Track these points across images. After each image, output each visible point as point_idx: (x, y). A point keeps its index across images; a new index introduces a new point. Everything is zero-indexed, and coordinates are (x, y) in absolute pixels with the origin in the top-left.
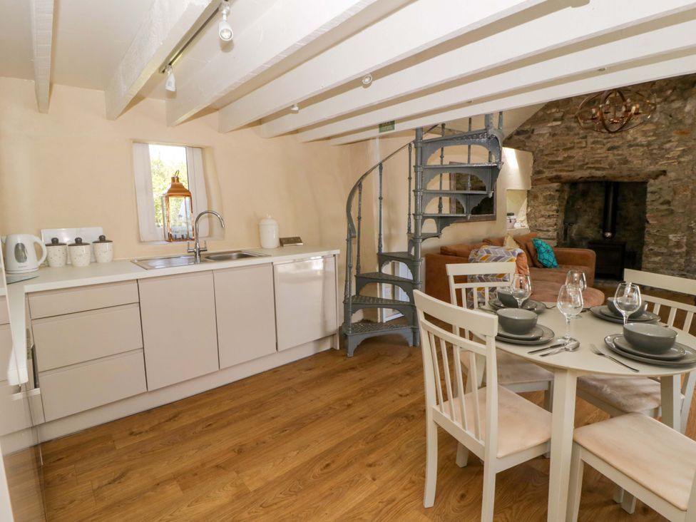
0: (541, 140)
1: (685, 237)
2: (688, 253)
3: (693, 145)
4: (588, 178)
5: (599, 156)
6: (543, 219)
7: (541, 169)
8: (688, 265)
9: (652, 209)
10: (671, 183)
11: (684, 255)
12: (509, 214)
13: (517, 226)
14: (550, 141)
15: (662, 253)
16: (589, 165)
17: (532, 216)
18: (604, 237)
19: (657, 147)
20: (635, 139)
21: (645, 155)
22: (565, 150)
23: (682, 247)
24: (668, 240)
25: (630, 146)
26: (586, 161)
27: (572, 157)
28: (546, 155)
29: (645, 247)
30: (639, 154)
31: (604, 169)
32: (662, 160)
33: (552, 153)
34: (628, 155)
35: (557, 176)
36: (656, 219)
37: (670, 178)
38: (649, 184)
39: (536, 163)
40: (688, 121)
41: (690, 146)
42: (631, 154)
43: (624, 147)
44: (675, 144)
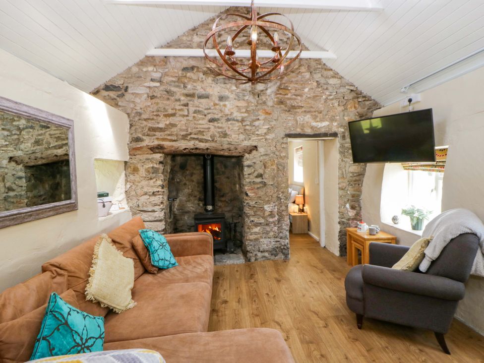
0: (137, 100)
2: (279, 221)
3: (274, 125)
4: (193, 149)
5: (201, 126)
6: (147, 197)
7: (140, 135)
8: (281, 232)
9: (250, 182)
10: (262, 158)
11: (277, 223)
14: (149, 104)
15: (261, 223)
16: (193, 136)
17: (133, 193)
18: (206, 210)
19: (249, 124)
20: (232, 113)
21: (240, 130)
22: (166, 116)
23: (275, 217)
24: (263, 210)
25: (228, 120)
26: (190, 131)
27: (173, 125)
28: (145, 120)
29: (247, 219)
30: (236, 128)
31: (207, 141)
32: (253, 136)
33: (151, 118)
34: (226, 129)
35: (159, 145)
36: (253, 191)
37: (261, 153)
38: (245, 157)
39: (133, 128)
40: (270, 103)
41: (273, 126)
42: (229, 128)
43: (223, 120)
44: (262, 122)
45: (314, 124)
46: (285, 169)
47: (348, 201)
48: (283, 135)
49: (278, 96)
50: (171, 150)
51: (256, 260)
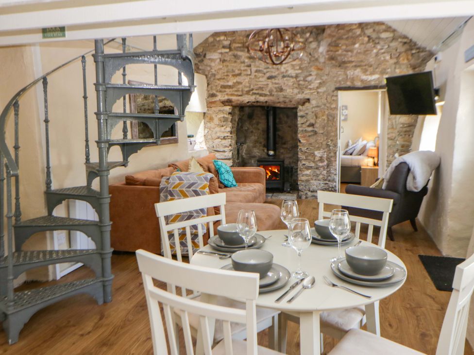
0: (213, 64)
1: (325, 153)
2: (328, 166)
3: (326, 79)
4: (254, 102)
5: (261, 83)
6: (219, 140)
7: (214, 92)
8: (329, 176)
9: (302, 131)
10: (313, 109)
11: (326, 167)
12: (189, 137)
13: (197, 147)
14: (221, 67)
15: (311, 167)
16: (254, 91)
17: (209, 137)
18: (268, 155)
19: (302, 79)
20: (287, 71)
21: (295, 85)
22: (233, 76)
23: (324, 161)
24: (314, 156)
25: (284, 77)
26: (252, 87)
27: (239, 83)
28: (218, 79)
29: (299, 162)
30: (290, 84)
31: (265, 95)
32: (306, 90)
33: (223, 78)
34: (282, 84)
35: (228, 99)
36: (305, 138)
37: (313, 105)
38: (298, 109)
39: (210, 86)
40: (322, 60)
41: (324, 80)
42: (284, 84)
43: (280, 77)
44: (314, 77)
45: (364, 77)
46: (335, 119)
47: (398, 150)
48: (333, 88)
49: (329, 53)
50: (237, 103)
51: (306, 198)
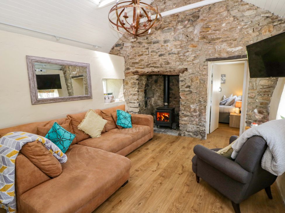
0: (127, 50)
1: (198, 107)
2: (200, 115)
4: (151, 72)
5: (155, 59)
6: (132, 96)
7: (129, 67)
8: (200, 122)
9: (182, 90)
10: (190, 76)
11: (198, 116)
14: (132, 51)
15: (188, 115)
16: (151, 65)
17: (126, 94)
18: (164, 105)
19: (182, 55)
20: (172, 50)
21: (177, 59)
22: (139, 56)
23: (197, 112)
24: (190, 108)
25: (169, 54)
26: (149, 62)
27: (142, 60)
28: (131, 59)
29: (180, 112)
30: (174, 58)
31: (158, 67)
32: (185, 62)
33: (133, 57)
34: (168, 59)
35: (136, 71)
36: (184, 96)
37: (189, 72)
38: (180, 76)
39: (126, 63)
40: (196, 39)
41: (198, 54)
42: (170, 59)
43: (167, 55)
44: (190, 53)
45: (229, 49)
46: (205, 83)
47: (257, 107)
48: (204, 60)
49: (202, 33)
50: (141, 73)
51: (184, 135)
